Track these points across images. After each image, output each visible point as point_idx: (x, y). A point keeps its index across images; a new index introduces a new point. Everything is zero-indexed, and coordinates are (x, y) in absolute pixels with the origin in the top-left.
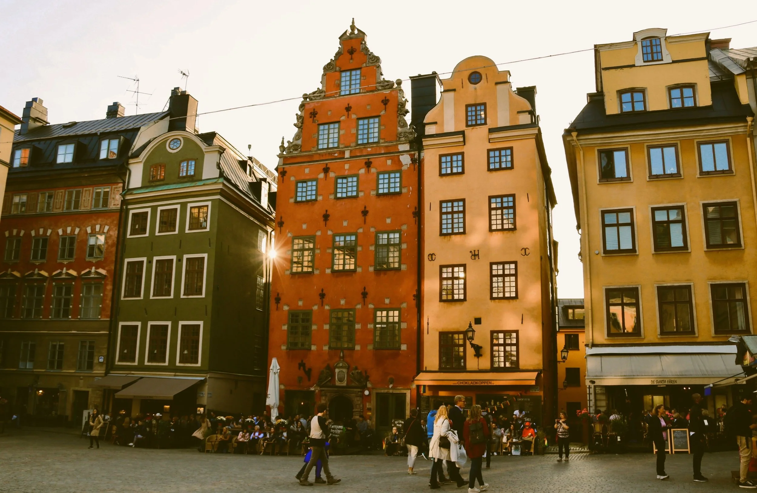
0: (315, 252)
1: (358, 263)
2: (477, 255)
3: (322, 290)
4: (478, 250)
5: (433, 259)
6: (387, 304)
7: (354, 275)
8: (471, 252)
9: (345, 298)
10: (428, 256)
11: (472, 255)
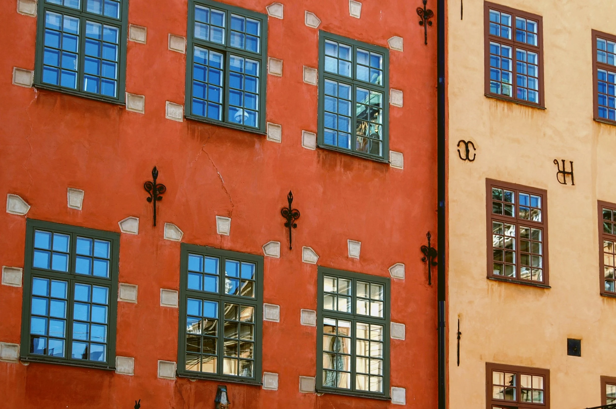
0: (127, 34)
1: (270, 112)
2: (568, 173)
3: (155, 173)
4: (571, 163)
5: (471, 158)
6: (353, 260)
7: (257, 146)
8: (556, 162)
9: (229, 215)
10: (458, 145)
11: (560, 172)
